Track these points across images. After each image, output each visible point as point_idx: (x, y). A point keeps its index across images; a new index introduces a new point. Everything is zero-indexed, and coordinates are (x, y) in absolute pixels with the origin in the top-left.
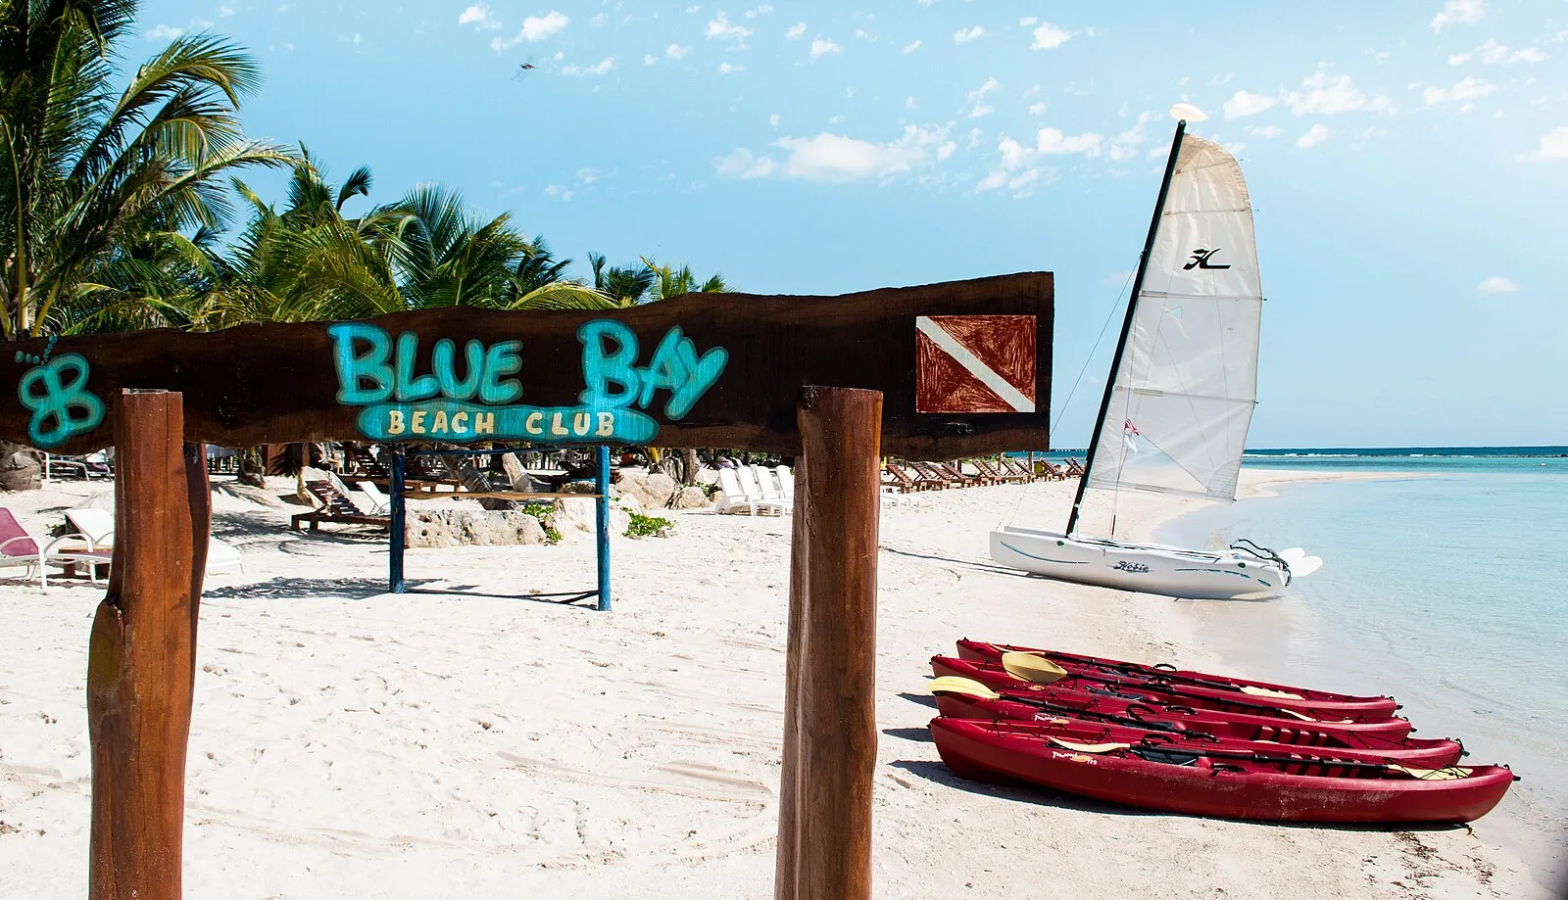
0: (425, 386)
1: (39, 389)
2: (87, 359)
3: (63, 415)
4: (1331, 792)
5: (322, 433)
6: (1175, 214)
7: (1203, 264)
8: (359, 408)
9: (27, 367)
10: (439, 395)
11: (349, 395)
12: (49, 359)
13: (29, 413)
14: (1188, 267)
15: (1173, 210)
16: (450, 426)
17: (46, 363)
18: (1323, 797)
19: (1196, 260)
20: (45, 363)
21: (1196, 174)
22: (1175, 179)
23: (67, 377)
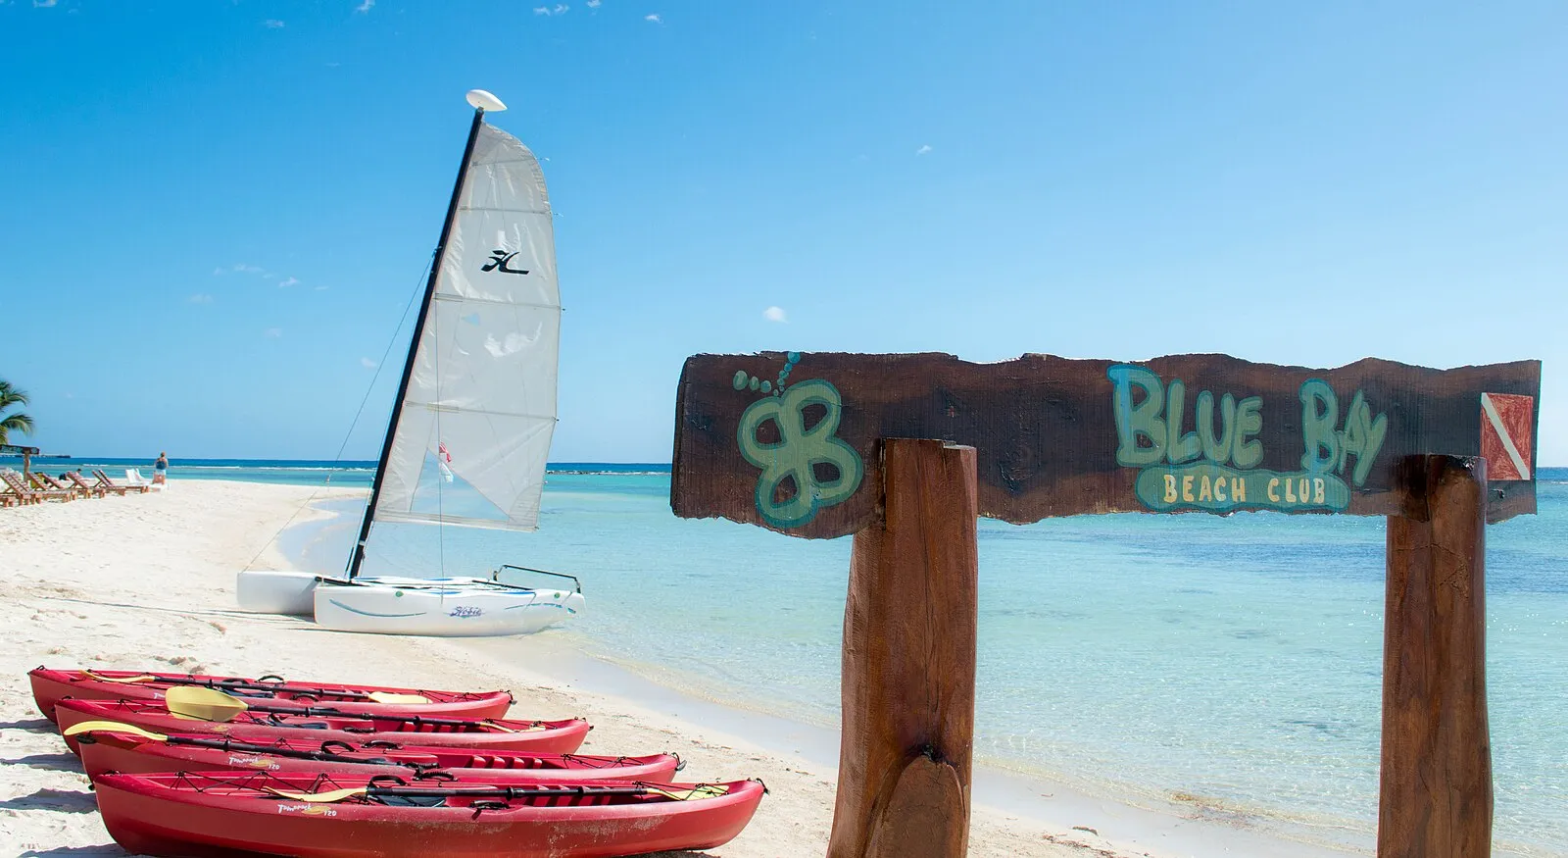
0: (1189, 447)
1: (770, 434)
2: (840, 392)
3: (805, 477)
4: (603, 822)
5: (1105, 502)
6: (472, 209)
7: (503, 266)
8: (1138, 469)
9: (751, 397)
10: (1202, 457)
11: (1128, 455)
12: (786, 387)
13: (757, 471)
14: (487, 268)
15: (469, 206)
16: (1213, 496)
17: (781, 394)
18: (595, 830)
19: (495, 262)
20: (779, 393)
21: (495, 170)
22: (471, 171)
23: (813, 415)
